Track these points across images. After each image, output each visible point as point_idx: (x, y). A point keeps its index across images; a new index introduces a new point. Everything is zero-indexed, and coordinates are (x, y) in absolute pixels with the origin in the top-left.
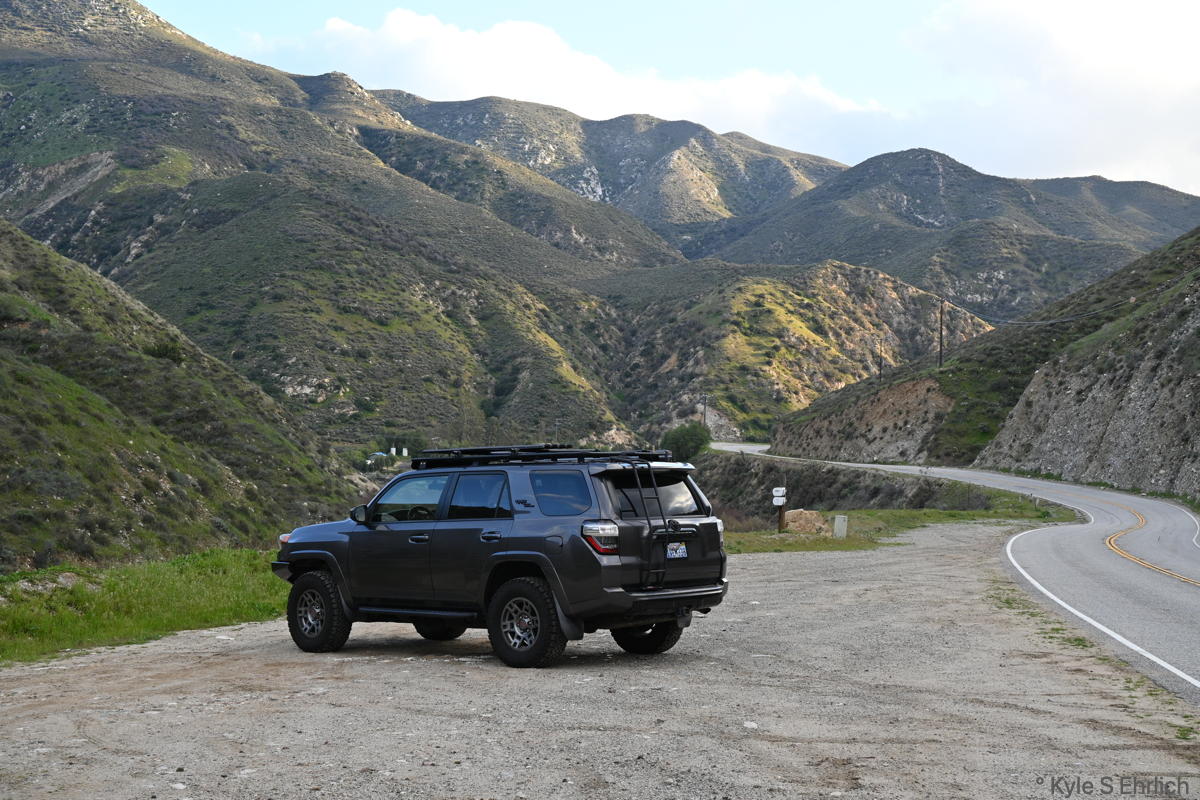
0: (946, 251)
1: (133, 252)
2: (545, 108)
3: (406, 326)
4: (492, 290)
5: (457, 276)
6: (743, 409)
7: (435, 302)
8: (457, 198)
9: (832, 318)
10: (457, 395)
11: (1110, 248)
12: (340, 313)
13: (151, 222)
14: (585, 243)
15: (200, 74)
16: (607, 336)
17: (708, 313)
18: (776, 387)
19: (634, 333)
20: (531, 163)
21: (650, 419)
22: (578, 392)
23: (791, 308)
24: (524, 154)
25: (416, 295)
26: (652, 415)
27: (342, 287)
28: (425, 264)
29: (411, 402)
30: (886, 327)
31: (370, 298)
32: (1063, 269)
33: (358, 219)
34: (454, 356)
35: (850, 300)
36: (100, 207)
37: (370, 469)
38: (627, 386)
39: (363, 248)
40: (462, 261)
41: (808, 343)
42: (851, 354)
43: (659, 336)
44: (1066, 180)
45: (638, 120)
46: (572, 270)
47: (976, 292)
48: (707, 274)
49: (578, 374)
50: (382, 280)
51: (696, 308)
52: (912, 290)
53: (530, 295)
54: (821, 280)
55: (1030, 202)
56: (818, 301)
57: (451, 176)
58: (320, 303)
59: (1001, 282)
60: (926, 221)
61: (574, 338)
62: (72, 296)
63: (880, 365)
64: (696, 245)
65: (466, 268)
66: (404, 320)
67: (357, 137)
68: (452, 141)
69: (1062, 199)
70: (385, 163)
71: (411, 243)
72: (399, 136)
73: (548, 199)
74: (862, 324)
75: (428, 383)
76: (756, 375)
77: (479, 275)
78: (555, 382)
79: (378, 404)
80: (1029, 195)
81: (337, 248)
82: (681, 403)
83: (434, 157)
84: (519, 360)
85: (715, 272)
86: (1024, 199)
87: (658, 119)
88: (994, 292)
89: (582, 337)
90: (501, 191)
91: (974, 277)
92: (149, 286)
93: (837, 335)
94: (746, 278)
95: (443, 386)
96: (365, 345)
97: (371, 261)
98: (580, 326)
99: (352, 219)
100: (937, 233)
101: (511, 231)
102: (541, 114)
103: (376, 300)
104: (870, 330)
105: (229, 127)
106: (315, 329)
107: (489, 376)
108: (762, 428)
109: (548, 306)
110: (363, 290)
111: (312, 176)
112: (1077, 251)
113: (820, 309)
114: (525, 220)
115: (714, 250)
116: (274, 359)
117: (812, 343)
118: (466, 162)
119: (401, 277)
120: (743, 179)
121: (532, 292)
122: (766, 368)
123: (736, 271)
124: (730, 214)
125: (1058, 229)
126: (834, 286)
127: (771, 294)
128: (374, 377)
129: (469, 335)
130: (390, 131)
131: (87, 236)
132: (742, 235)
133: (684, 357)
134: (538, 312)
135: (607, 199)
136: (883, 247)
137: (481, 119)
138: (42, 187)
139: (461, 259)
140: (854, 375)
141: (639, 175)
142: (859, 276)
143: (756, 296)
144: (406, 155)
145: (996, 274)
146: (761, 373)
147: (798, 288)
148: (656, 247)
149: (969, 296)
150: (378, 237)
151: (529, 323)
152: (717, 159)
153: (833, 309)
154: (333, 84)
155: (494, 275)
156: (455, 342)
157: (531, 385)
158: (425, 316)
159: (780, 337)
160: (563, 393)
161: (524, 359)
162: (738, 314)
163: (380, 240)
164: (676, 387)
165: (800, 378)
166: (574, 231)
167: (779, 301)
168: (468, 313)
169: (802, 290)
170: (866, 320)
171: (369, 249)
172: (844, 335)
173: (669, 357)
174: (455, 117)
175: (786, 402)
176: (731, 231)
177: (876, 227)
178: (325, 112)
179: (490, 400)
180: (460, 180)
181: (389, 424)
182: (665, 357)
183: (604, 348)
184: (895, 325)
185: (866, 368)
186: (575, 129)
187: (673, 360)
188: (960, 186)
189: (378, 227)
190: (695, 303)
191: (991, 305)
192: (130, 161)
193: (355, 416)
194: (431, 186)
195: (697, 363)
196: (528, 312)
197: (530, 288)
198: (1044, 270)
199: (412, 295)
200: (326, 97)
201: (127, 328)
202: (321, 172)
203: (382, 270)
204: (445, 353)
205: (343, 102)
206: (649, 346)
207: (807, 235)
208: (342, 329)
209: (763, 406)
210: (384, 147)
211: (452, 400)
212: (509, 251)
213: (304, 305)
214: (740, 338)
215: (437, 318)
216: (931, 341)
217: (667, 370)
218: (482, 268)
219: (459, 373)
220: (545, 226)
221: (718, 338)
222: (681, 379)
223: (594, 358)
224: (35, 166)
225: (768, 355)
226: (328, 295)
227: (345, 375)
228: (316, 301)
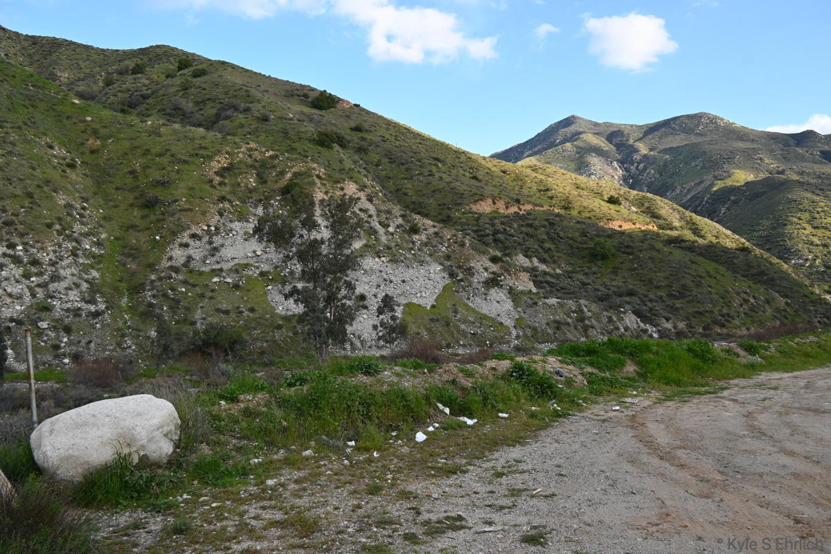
1: (722, 212)
12: (815, 229)
13: (729, 200)
15: (748, 140)
27: (815, 218)
33: (822, 190)
36: (708, 196)
39: (825, 201)
58: (806, 225)
62: (702, 230)
67: (819, 155)
81: (813, 202)
92: (729, 224)
105: (761, 159)
106: (804, 236)
110: (825, 219)
111: (799, 174)
116: (785, 249)
131: (703, 207)
138: (685, 191)
154: (808, 135)
178: (803, 147)
192: (720, 177)
193: (823, 271)
200: (805, 141)
201: (724, 241)
202: (803, 172)
205: (813, 142)
208: (816, 235)
213: (798, 226)
224: (682, 184)
226: (809, 222)
227: (819, 254)
228: (803, 225)
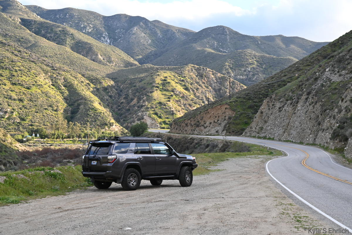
0: (230, 61)
2: (89, 12)
3: (38, 90)
4: (70, 76)
5: (57, 71)
6: (160, 117)
7: (48, 80)
8: (57, 44)
9: (191, 85)
10: (57, 114)
11: (286, 59)
12: (13, 85)
14: (103, 60)
16: (111, 92)
17: (148, 83)
18: (172, 109)
19: (121, 91)
20: (84, 31)
21: (128, 121)
22: (101, 112)
23: (177, 81)
24: (81, 28)
25: (42, 79)
26: (128, 120)
27: (14, 76)
28: (45, 67)
29: (40, 117)
30: (210, 88)
31: (24, 80)
32: (270, 67)
33: (20, 51)
34: (56, 100)
35: (197, 78)
37: (25, 142)
38: (119, 110)
39: (22, 61)
40: (59, 66)
41: (183, 93)
42: (198, 97)
43: (130, 92)
44: (270, 36)
45: (122, 16)
46: (99, 69)
47: (241, 75)
48: (147, 70)
49: (101, 106)
50: (28, 73)
51: (143, 82)
52: (219, 75)
53: (83, 78)
54: (187, 71)
55: (258, 44)
56: (186, 79)
57: (54, 36)
58: (6, 82)
59: (249, 72)
60: (223, 51)
61: (100, 93)
63: (208, 101)
64: (143, 60)
65: (60, 68)
66: (38, 87)
67: (20, 22)
68: (55, 23)
69: (270, 43)
70: (30, 31)
71: (39, 59)
72: (35, 22)
73: (90, 44)
74: (202, 87)
75: (46, 110)
76: (165, 105)
77: (64, 71)
78: (93, 109)
79: (28, 118)
80: (258, 41)
81: (12, 62)
82: (138, 116)
83: (48, 29)
84: (80, 101)
85: (149, 69)
86: (256, 43)
87: (129, 16)
88: (247, 75)
89: (103, 93)
90: (73, 41)
91: (241, 70)
93: (193, 91)
94: (161, 71)
95: (52, 111)
96: (23, 96)
97: (24, 66)
98: (102, 89)
99: (18, 51)
100: (227, 55)
101: (76, 55)
102: (87, 14)
103: (26, 80)
104: (204, 89)
106: (4, 91)
107: (69, 107)
108: (167, 124)
109: (90, 82)
110: (21, 77)
111: (3, 36)
112: (275, 60)
113: (187, 82)
114: (81, 51)
115: (149, 62)
117: (184, 93)
118: (60, 31)
119: (36, 72)
120: (159, 36)
121: (84, 77)
122: (168, 103)
123: (157, 69)
124: (155, 49)
125: (268, 53)
126: (192, 73)
127: (170, 77)
128: (26, 108)
129: (61, 93)
130: (32, 20)
132: (159, 56)
133: (139, 99)
134: (87, 84)
135: (111, 44)
136: (209, 60)
137: (66, 15)
139: (58, 65)
140: (199, 104)
141: (123, 35)
142: (200, 70)
143: (164, 77)
144: (38, 28)
145: (247, 69)
146: (167, 105)
147: (179, 74)
148: (129, 60)
149: (239, 77)
150: (26, 57)
151: (83, 88)
152: (150, 30)
153: (191, 81)
154: (11, 3)
155: (70, 71)
156: (56, 95)
157: (84, 110)
158: (45, 86)
159: (173, 91)
160: (96, 113)
161: (81, 101)
162: (158, 84)
163: (28, 58)
164: (137, 110)
165: (180, 106)
166: (99, 55)
167: (173, 79)
168: (61, 85)
169: (181, 75)
170: (203, 85)
171: (24, 62)
172: (195, 91)
173: (134, 99)
174: (56, 15)
175: (175, 115)
176: (156, 55)
177: (206, 53)
178: (8, 13)
179: (69, 116)
180: (58, 37)
181: (31, 125)
182: (132, 100)
183: (111, 96)
184: (213, 87)
185: (203, 102)
186: (100, 19)
187: (135, 101)
188: (234, 38)
189: (27, 53)
190: (143, 80)
191: (246, 79)
193: (18, 123)
194: (47, 40)
195: (144, 101)
196: (83, 84)
197: (83, 75)
198: (264, 67)
199: (40, 78)
200: (8, 8)
202: (6, 34)
203: (29, 70)
204: (52, 99)
205: (15, 9)
206: (127, 96)
207: (182, 56)
208: (14, 91)
209: (167, 116)
210: (30, 25)
211: (55, 116)
212: (76, 62)
214: (159, 92)
215: (49, 87)
216: (226, 92)
217: (133, 104)
218: (65, 68)
219: (57, 106)
220: (89, 53)
221: (151, 92)
222: (138, 107)
223: (107, 100)
225: (169, 98)
226: (9, 79)
227: (15, 108)
228: (4, 81)
